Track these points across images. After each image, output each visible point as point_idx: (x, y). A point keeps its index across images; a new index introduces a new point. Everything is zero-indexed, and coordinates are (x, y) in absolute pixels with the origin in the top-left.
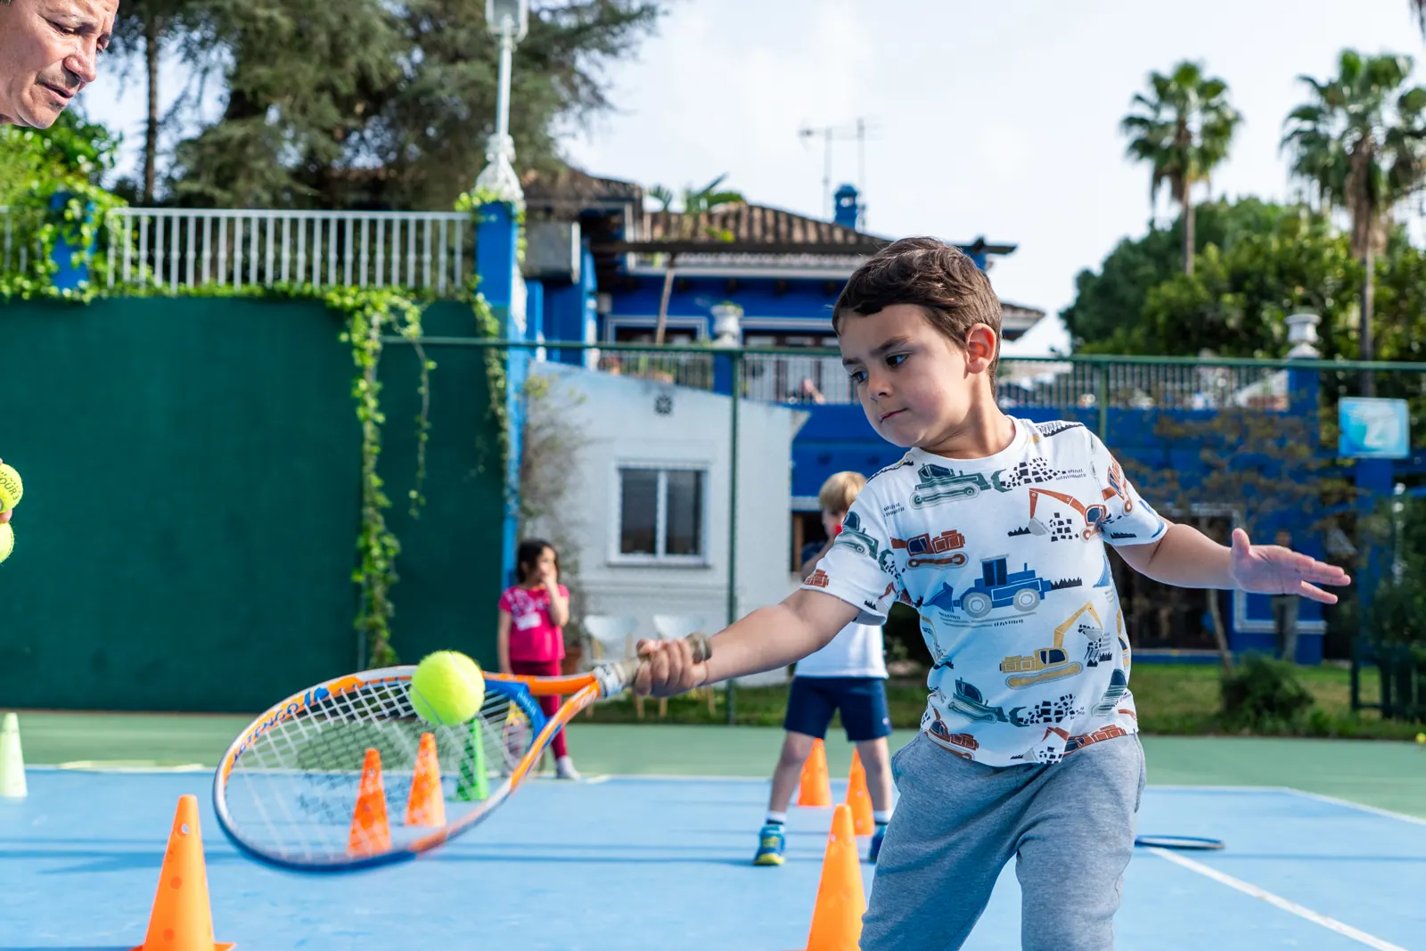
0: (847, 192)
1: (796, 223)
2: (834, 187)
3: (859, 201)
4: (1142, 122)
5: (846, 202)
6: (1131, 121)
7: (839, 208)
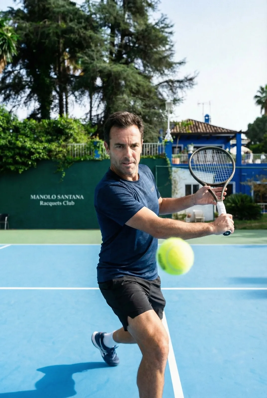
0: (207, 116)
1: (199, 123)
2: (205, 115)
3: (209, 118)
4: (259, 97)
5: (207, 118)
6: (256, 97)
7: (205, 119)
